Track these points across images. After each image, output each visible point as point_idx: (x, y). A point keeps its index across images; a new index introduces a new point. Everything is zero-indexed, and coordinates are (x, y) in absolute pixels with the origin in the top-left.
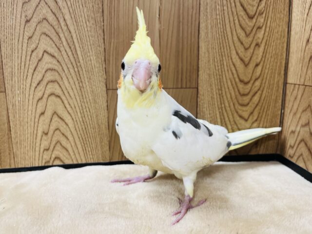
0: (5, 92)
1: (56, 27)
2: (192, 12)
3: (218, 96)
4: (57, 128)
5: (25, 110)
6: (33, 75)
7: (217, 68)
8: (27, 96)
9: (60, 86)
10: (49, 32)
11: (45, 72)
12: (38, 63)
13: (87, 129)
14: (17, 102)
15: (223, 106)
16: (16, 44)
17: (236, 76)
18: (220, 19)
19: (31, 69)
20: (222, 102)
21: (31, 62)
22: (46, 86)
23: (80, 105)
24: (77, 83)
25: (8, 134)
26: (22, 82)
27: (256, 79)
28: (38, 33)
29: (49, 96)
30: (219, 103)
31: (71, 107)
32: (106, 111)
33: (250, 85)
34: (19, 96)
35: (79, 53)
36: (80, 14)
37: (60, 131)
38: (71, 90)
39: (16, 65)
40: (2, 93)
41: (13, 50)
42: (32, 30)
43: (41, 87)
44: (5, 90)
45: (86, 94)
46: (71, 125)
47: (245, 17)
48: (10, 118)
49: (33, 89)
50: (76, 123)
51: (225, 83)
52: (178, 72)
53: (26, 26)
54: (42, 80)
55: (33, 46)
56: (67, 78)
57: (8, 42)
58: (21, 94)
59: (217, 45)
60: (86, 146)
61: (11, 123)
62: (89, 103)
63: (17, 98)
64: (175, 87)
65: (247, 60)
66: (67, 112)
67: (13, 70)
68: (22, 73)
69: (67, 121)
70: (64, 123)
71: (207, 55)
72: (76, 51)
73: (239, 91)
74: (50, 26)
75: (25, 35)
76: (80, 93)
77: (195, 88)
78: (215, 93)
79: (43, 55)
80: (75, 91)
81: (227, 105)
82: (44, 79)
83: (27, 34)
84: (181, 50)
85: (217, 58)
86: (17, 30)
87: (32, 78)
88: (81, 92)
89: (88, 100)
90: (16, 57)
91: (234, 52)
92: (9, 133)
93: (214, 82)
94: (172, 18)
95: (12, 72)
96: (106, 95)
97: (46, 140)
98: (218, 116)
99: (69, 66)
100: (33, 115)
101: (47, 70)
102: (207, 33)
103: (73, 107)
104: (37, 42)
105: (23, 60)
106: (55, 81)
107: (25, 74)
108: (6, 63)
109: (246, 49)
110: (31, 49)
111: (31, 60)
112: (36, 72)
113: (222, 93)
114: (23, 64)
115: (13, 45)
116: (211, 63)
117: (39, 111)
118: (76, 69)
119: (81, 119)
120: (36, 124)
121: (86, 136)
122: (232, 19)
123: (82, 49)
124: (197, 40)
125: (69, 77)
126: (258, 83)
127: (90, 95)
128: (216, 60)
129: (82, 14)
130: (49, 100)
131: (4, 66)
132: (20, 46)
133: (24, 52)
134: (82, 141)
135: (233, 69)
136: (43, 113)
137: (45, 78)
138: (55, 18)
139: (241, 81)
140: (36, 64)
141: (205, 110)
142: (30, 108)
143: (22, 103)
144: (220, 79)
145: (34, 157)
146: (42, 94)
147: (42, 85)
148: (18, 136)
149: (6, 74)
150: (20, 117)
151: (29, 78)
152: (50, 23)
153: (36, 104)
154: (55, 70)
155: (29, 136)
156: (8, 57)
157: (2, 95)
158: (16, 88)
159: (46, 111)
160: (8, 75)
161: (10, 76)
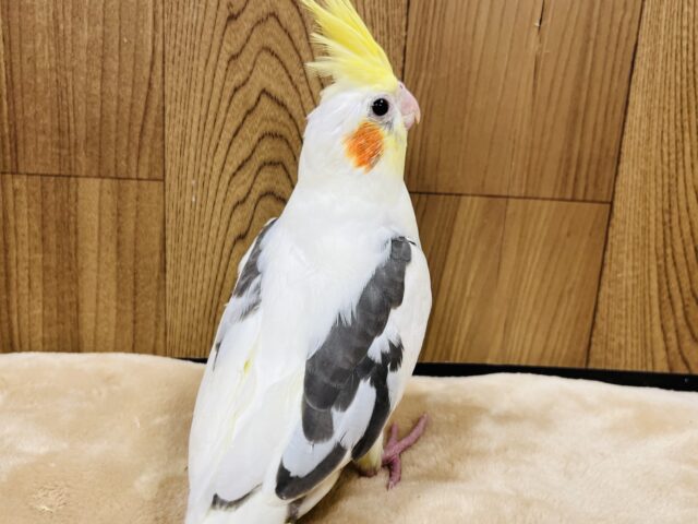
0: (164, 180)
1: (296, 36)
2: (623, 17)
3: (660, 226)
5: (203, 227)
6: (230, 144)
7: (666, 159)
8: (211, 193)
9: (289, 176)
10: (279, 48)
11: (259, 140)
12: (244, 119)
14: (188, 205)
15: (669, 251)
16: (201, 69)
18: (688, 38)
19: (228, 131)
20: (668, 241)
21: (229, 115)
22: (257, 173)
25: (158, 277)
26: (203, 160)
28: (253, 47)
29: (261, 197)
30: (660, 244)
34: (194, 191)
39: (196, 119)
40: (156, 183)
41: (193, 83)
42: (241, 39)
43: (246, 176)
44: (164, 175)
48: (168, 242)
49: (227, 178)
51: (682, 197)
52: (569, 160)
53: (229, 29)
54: (249, 158)
55: (239, 77)
57: (181, 65)
58: (200, 188)
59: (673, 100)
61: (169, 253)
63: (188, 197)
64: (557, 196)
67: (188, 130)
68: (206, 140)
71: (644, 126)
74: (283, 33)
75: (223, 49)
77: (606, 203)
78: (652, 219)
79: (259, 99)
81: (679, 249)
82: (253, 157)
83: (228, 48)
84: (582, 108)
85: (668, 135)
86: (206, 38)
87: (227, 153)
90: (198, 101)
92: (161, 275)
93: (653, 192)
94: (571, 29)
95: (184, 135)
98: (654, 275)
100: (220, 238)
101: (263, 137)
102: (652, 71)
104: (249, 68)
105: (213, 108)
106: (279, 163)
107: (214, 143)
108: (173, 112)
110: (233, 84)
111: (231, 110)
112: (238, 140)
113: (670, 221)
114: (211, 117)
115: (194, 73)
116: (654, 143)
117: (234, 231)
120: (225, 260)
124: (625, 87)
128: (666, 139)
130: (259, 207)
131: (167, 119)
132: (209, 76)
133: (217, 90)
136: (242, 237)
137: (256, 154)
138: (296, 14)
140: (241, 119)
141: (623, 257)
142: (215, 221)
143: (198, 208)
144: (670, 185)
146: (246, 191)
147: (249, 172)
148: (181, 284)
149: (171, 138)
150: (189, 241)
151: (222, 151)
152: (284, 26)
153: (229, 212)
154: (281, 136)
155: (205, 287)
156: (179, 99)
157: (155, 187)
158: (189, 171)
159: (250, 232)
160: (175, 142)
161: (179, 144)
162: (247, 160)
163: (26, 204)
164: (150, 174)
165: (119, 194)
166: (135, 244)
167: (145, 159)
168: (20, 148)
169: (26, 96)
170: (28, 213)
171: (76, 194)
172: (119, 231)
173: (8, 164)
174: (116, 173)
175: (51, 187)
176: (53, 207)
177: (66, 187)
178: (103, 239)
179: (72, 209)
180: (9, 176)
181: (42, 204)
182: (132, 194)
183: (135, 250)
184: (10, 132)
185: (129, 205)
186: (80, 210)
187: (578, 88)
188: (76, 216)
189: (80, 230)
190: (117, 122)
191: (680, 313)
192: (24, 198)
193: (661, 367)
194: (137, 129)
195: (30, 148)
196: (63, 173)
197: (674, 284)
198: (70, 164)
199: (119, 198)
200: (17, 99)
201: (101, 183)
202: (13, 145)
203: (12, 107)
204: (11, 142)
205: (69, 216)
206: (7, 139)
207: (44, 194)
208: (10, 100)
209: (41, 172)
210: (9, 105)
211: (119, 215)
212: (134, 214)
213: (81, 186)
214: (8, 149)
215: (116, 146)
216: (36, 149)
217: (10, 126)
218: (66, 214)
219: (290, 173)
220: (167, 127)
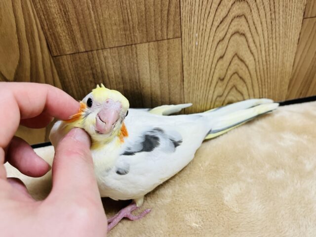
0: (181, 37)
4: (235, 72)
5: (202, 56)
6: (216, 11)
8: (206, 38)
9: (247, 21)
11: (232, 5)
13: (269, 70)
14: (194, 47)
19: (215, 3)
22: (230, 23)
23: (266, 42)
24: (268, 14)
25: (180, 84)
26: (202, 22)
29: (232, 35)
31: (256, 46)
32: (296, 45)
34: (197, 39)
37: (238, 74)
38: (260, 25)
40: (177, 39)
43: (224, 26)
44: (181, 34)
45: (277, 27)
46: (251, 67)
48: (185, 67)
49: (215, 29)
50: (257, 64)
54: (227, 15)
56: (258, 9)
58: (200, 38)
60: (264, 87)
61: (185, 73)
62: (278, 39)
63: (194, 43)
66: (249, 52)
67: (193, 7)
68: (203, 11)
69: (247, 63)
70: (244, 65)
76: (270, 27)
80: (265, 25)
87: (215, 16)
88: (272, 25)
89: (277, 34)
92: (182, 83)
95: (191, 10)
96: (301, 25)
97: (220, 87)
100: (211, 60)
101: (234, 3)
103: (258, 45)
106: (242, 16)
107: (207, 12)
112: (221, 7)
117: (218, 55)
119: (264, 59)
120: (213, 70)
121: (266, 76)
125: (261, 8)
127: (281, 28)
130: (231, 40)
131: (182, 3)
134: (260, 82)
136: (222, 57)
137: (230, 13)
142: (208, 52)
143: (199, 47)
146: (224, 34)
147: (226, 24)
148: (191, 85)
149: (184, 14)
150: (195, 64)
151: (212, 15)
153: (215, 47)
155: (203, 84)
157: (177, 41)
158: (194, 30)
159: (226, 55)
160: (186, 15)
161: (189, 16)
162: (225, 17)
163: (111, 63)
164: (174, 35)
165: (158, 49)
166: (168, 71)
167: (171, 28)
168: (104, 35)
169: (103, 6)
170: (113, 67)
171: (136, 53)
172: (159, 66)
173: (99, 45)
174: (156, 39)
175: (123, 52)
176: (125, 62)
177: (130, 51)
178: (152, 72)
179: (135, 61)
180: (100, 51)
181: (119, 61)
182: (165, 48)
183: (168, 74)
184: (97, 28)
185: (164, 53)
186: (139, 61)
188: (137, 64)
189: (140, 70)
190: (154, 11)
192: (110, 60)
194: (166, 12)
195: (109, 34)
196: (128, 44)
198: (131, 38)
199: (159, 50)
200: (98, 9)
201: (149, 45)
202: (100, 35)
203: (96, 14)
204: (98, 33)
205: (134, 65)
206: (97, 32)
207: (120, 56)
208: (95, 10)
209: (117, 45)
210: (94, 13)
211: (159, 59)
212: (167, 57)
213: (138, 48)
214: (98, 37)
215: (155, 24)
216: (112, 35)
217: (97, 24)
218: (132, 64)
219: (248, 19)
220: (181, 8)
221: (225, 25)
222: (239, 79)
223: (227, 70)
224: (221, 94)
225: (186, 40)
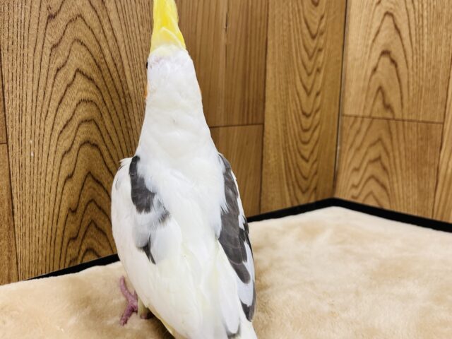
0: (7, 143)
1: (96, 31)
3: (283, 134)
4: (90, 199)
5: (41, 174)
6: (57, 110)
7: (282, 98)
8: (46, 148)
9: (99, 128)
10: (85, 39)
11: (77, 105)
12: (66, 91)
14: (28, 160)
15: (287, 145)
16: (31, 55)
17: (299, 108)
19: (55, 100)
20: (286, 140)
21: (55, 89)
22: (77, 129)
24: (123, 122)
25: (8, 220)
26: (38, 124)
27: (317, 111)
28: (68, 39)
29: (81, 146)
30: (283, 142)
31: (114, 162)
33: (311, 118)
34: (32, 148)
35: (127, 74)
36: (131, 13)
37: (96, 203)
38: (115, 134)
39: (30, 94)
40: (1, 147)
41: (25, 65)
42: (59, 33)
44: (7, 139)
47: (308, 36)
48: (14, 191)
49: (57, 136)
52: (244, 102)
53: (49, 24)
54: (71, 118)
55: (60, 61)
56: (110, 114)
57: (15, 51)
58: (36, 146)
61: (15, 200)
63: (27, 154)
64: (241, 123)
65: (309, 87)
66: (106, 170)
67: (24, 102)
68: (39, 108)
70: (102, 189)
71: (273, 81)
72: (124, 71)
73: (301, 125)
74: (88, 29)
75: (46, 41)
76: (127, 139)
77: (259, 124)
78: (280, 130)
79: (75, 76)
80: (121, 136)
82: (74, 118)
83: (50, 39)
84: (247, 74)
86: (33, 31)
87: (55, 117)
90: (30, 79)
91: (298, 78)
92: (11, 218)
95: (21, 106)
97: (73, 223)
98: (282, 158)
99: (112, 95)
100: (55, 180)
101: (80, 103)
104: (66, 54)
105: (42, 84)
106: (91, 121)
107: (44, 110)
108: (10, 89)
109: (309, 75)
110: (55, 66)
111: (55, 85)
112: (63, 106)
113: (286, 130)
114: (41, 91)
115: (26, 58)
116: (277, 91)
117: (64, 174)
118: (123, 100)
120: (59, 196)
122: (297, 37)
123: (132, 68)
124: (264, 61)
125: (113, 113)
126: (318, 116)
129: (135, 13)
130: (80, 153)
131: (6, 94)
132: (37, 60)
133: (44, 71)
135: (297, 99)
136: (70, 177)
137: (76, 115)
138: (95, 16)
139: (304, 114)
140: (63, 91)
141: (270, 151)
142: (50, 168)
143: (36, 161)
145: (52, 256)
146: (71, 143)
147: (71, 129)
148: (27, 221)
149: (10, 109)
150: (31, 187)
151: (51, 116)
152: (88, 24)
153: (59, 160)
154: (92, 101)
155: (46, 219)
156: (14, 78)
157: (1, 149)
158: (27, 134)
159: (75, 172)
160: (14, 112)
161: (17, 113)
162: (69, 121)
187: (245, 63)
191: (293, 175)
193: (289, 205)
197: (290, 162)
219: (100, 126)
220: (6, 101)
221: (70, 131)
222: (97, 210)
223: (80, 196)
224: (75, 236)
225: (14, 148)
